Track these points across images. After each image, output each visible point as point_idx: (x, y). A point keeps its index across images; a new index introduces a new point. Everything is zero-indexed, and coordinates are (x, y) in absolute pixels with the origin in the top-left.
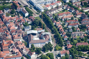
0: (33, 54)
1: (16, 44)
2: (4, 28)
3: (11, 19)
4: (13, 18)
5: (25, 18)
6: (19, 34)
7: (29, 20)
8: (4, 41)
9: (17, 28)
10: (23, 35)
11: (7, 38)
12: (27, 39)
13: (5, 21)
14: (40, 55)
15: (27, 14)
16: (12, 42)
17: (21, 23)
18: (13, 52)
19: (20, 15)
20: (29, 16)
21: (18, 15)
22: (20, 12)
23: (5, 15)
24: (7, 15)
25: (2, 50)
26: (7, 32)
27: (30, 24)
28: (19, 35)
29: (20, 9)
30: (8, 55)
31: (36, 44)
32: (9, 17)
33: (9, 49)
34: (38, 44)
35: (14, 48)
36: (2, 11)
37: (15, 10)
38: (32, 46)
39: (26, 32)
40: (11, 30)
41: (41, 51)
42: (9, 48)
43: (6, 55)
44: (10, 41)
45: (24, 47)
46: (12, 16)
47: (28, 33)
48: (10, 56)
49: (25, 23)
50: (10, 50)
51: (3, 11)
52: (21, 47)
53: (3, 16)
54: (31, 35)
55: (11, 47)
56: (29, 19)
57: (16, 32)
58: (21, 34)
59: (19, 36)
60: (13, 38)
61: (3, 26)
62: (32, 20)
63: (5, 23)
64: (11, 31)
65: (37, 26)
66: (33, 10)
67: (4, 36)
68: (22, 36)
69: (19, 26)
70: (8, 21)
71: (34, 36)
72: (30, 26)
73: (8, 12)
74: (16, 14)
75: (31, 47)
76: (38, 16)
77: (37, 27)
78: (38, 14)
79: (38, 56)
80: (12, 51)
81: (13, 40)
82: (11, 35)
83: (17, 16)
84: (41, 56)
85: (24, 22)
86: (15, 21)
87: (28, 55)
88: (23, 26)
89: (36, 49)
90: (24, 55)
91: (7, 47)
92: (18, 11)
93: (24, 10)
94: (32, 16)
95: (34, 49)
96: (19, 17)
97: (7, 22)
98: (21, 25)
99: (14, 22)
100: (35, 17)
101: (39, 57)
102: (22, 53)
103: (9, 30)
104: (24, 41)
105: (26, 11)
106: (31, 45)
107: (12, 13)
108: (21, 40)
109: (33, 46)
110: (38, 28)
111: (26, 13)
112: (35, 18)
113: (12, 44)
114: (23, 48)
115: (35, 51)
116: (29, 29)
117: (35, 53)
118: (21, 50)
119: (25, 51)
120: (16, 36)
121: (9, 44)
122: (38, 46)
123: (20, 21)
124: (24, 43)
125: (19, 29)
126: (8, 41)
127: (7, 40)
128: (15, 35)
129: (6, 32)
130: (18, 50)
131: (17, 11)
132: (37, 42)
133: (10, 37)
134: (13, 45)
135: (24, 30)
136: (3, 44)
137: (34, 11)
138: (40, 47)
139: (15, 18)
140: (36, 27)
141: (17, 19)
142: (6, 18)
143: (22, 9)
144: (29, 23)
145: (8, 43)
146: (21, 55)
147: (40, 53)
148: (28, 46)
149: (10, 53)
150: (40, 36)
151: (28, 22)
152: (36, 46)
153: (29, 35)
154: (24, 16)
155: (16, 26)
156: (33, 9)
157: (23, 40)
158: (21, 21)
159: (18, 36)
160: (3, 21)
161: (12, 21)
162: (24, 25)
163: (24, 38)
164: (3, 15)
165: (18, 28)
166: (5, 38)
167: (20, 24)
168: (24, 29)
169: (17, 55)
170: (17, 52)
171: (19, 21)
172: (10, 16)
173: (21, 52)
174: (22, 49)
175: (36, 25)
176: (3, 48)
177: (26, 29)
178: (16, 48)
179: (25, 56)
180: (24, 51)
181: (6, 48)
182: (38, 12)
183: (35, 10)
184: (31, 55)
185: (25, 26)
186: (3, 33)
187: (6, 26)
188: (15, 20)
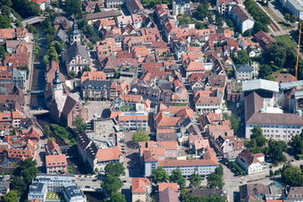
0: (258, 161)
1: (204, 121)
2: (167, 64)
3: (193, 36)
4: (201, 32)
5: (240, 36)
6: (214, 89)
7: (253, 45)
8: (163, 106)
9: (209, 67)
10: (229, 92)
11: (173, 97)
12: (242, 107)
13: (172, 40)
14: (281, 166)
15: (248, 25)
16: (190, 112)
17: (227, 53)
18: (189, 148)
19: (225, 25)
20: (255, 29)
21: (219, 25)
22: (226, 12)
23: (174, 21)
24: (183, 22)
25: (153, 138)
26: (176, 78)
27: (255, 59)
28: (216, 91)
29: (227, 6)
30: (174, 156)
31: (270, 129)
32: (186, 29)
33: (179, 135)
34: (275, 129)
35: (195, 133)
36: (165, 6)
37: (210, 8)
38: (256, 133)
39: (241, 84)
40: (188, 74)
41: (284, 153)
42: (178, 131)
43: (167, 154)
44: (182, 108)
45: (228, 135)
46: (198, 27)
47: (246, 86)
48: (179, 158)
49: (239, 53)
50: (181, 140)
51: (170, 7)
52: (216, 132)
53: (169, 25)
54: (256, 95)
55: (183, 130)
56: (254, 40)
57: (207, 81)
58: (221, 90)
59: (214, 94)
60: (193, 101)
61: (166, 56)
62: (263, 44)
63: (173, 48)
64: (190, 76)
65: (279, 66)
66: (271, 12)
67: (164, 91)
68: (225, 98)
69: (216, 62)
70: (183, 42)
71: (265, 101)
72: (256, 65)
73: (187, 11)
74: (211, 21)
75: (252, 137)
76: (284, 32)
77: (278, 72)
78: (288, 25)
79: (274, 169)
80: (186, 144)
81: (193, 106)
82: (188, 88)
83: (214, 28)
84: (281, 171)
85: (235, 50)
86: (207, 43)
87: (240, 161)
88: (230, 62)
89: (267, 145)
90: (224, 161)
91: (173, 130)
92: (221, 10)
93: (238, 7)
94: (266, 30)
95: (260, 144)
96: (220, 30)
97: (179, 45)
98: (226, 58)
99: (203, 48)
100: (275, 34)
101: (276, 173)
102: (219, 153)
103: (184, 72)
104: (230, 112)
105: (246, 12)
106: (253, 131)
107: (198, 15)
108: (221, 109)
109: (260, 133)
110: (283, 72)
111: (247, 18)
112: (274, 40)
113: (188, 121)
114: (223, 136)
115: (264, 153)
116: (249, 75)
117: (262, 159)
118: (216, 144)
119: (231, 148)
120: (204, 95)
121: (177, 119)
122: (275, 133)
123: (223, 46)
124: (228, 122)
125: (215, 70)
126: (176, 109)
127: (173, 105)
128: (201, 92)
129: (171, 79)
130: (205, 143)
131: (216, 12)
132: (274, 121)
133: (183, 95)
134: (193, 123)
135: (232, 75)
136: (161, 117)
137: (274, 16)
138: (282, 139)
139: (206, 34)
140: (274, 70)
141: (212, 38)
142: (176, 30)
143: (233, 6)
144: (253, 54)
145: (175, 116)
146: (215, 159)
147: (282, 159)
148: (240, 132)
149: (179, 148)
150: (287, 100)
151: (249, 49)
152: (270, 133)
153: (248, 93)
154: (238, 29)
155: (208, 61)
156: (271, 6)
157: (226, 111)
158: (225, 44)
159: (211, 95)
160: (165, 39)
161: (197, 42)
162: (235, 60)
163: (229, 104)
164: (167, 20)
165: (215, 68)
166: (168, 98)
167: (222, 56)
168: (233, 72)
169: (202, 158)
170: (202, 150)
171: (218, 45)
172: (192, 26)
173: (216, 150)
174: (221, 140)
175: (277, 63)
176: (158, 131)
177: (240, 75)
178: (199, 133)
179: (230, 166)
180: (227, 147)
181: (168, 131)
182: (287, 19)
183: (277, 12)
184: (251, 161)
185: (239, 63)
186: (163, 81)
187: (176, 58)
188: (207, 39)
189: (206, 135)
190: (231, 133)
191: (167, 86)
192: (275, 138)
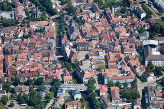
0: (151, 76)
1: (127, 58)
2: (111, 34)
3: (121, 21)
4: (124, 19)
5: (140, 20)
6: (131, 44)
7: (146, 24)
8: (110, 53)
9: (128, 34)
10: (137, 45)
11: (114, 49)
12: (143, 51)
13: (112, 23)
14: (161, 77)
15: (143, 15)
16: (122, 56)
17: (135, 28)
18: (123, 72)
19: (134, 15)
20: (146, 17)
21: (131, 15)
22: (134, 10)
23: (113, 15)
24: (116, 15)
25: (107, 67)
26: (115, 40)
27: (147, 30)
28: (132, 45)
29: (135, 7)
30: (116, 74)
31: (155, 61)
32: (118, 18)
33: (118, 65)
34: (157, 61)
35: (124, 65)
36: (109, 8)
37: (127, 8)
38: (150, 63)
39: (142, 42)
40: (120, 38)
41: (162, 72)
42: (117, 63)
43: (113, 74)
44: (119, 53)
45: (138, 65)
46: (123, 17)
47: (145, 43)
48: (118, 76)
49: (141, 28)
50: (118, 67)
51: (111, 9)
52: (133, 63)
53: (111, 17)
54: (149, 47)
55: (119, 63)
56: (146, 22)
57: (128, 41)
58: (134, 45)
59: (131, 47)
60: (123, 50)
61: (110, 31)
62: (150, 24)
63: (113, 26)
64: (121, 39)
65: (157, 33)
66: (152, 9)
67: (111, 46)
68: (136, 48)
69: (131, 32)
70: (117, 24)
71: (153, 49)
72: (147, 33)
73: (118, 10)
74: (128, 14)
75: (148, 65)
76: (158, 18)
77: (157, 35)
78: (160, 15)
80: (121, 69)
81: (123, 53)
82: (120, 44)
83: (130, 17)
84: (162, 80)
85: (138, 27)
86: (127, 24)
87: (143, 76)
88: (137, 32)
89: (154, 68)
90: (137, 76)
91: (115, 63)
92: (132, 9)
93: (139, 8)
94: (151, 17)
95: (151, 68)
96: (132, 18)
97: (116, 25)
98: (135, 30)
99: (125, 26)
100: (155, 19)
101: (159, 80)
102: (135, 72)
103: (118, 37)
104: (138, 54)
105: (142, 10)
106: (149, 62)
107: (122, 12)
108: (134, 53)
109: (151, 63)
110: (159, 36)
111: (143, 13)
112: (155, 22)
113: (121, 59)
114: (136, 65)
115: (153, 72)
116: (145, 38)
117: (153, 75)
118: (133, 69)
119: (139, 71)
120: (127, 47)
122: (158, 63)
123: (134, 25)
124: (138, 59)
125: (131, 36)
126: (116, 54)
127: (115, 52)
128: (126, 46)
129: (113, 40)
130: (129, 69)
131: (129, 10)
132: (157, 58)
133: (118, 47)
134: (123, 60)
135: (138, 38)
136: (110, 58)
138: (160, 65)
139: (126, 20)
140: (155, 34)
141: (129, 22)
142: (114, 19)
143: (137, 7)
144: (146, 28)
145: (116, 57)
146: (133, 75)
147: (161, 74)
148: (143, 63)
149: (118, 71)
150: (161, 48)
151: (144, 26)
152: (156, 63)
153: (145, 46)
154: (139, 17)
155: (128, 32)
156: (152, 6)
157: (136, 54)
158: (134, 24)
159: (130, 47)
160: (109, 23)
161: (123, 24)
162: (139, 31)
163: (138, 50)
164: (110, 15)
165: (131, 35)
166: (112, 49)
167: (133, 29)
168: (138, 36)
169: (128, 75)
170: (128, 72)
171: (132, 24)
172: (120, 17)
174: (135, 67)
176: (109, 64)
177: (141, 38)
178: (126, 65)
179: (139, 78)
180: (138, 70)
181: (113, 64)
182: (159, 12)
183: (155, 9)
184: (148, 76)
185: (141, 32)
186: (110, 42)
187: (114, 31)
188: (127, 22)
189: (129, 65)
190: (139, 64)
191: (111, 44)
192: (157, 65)
